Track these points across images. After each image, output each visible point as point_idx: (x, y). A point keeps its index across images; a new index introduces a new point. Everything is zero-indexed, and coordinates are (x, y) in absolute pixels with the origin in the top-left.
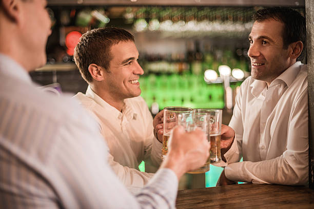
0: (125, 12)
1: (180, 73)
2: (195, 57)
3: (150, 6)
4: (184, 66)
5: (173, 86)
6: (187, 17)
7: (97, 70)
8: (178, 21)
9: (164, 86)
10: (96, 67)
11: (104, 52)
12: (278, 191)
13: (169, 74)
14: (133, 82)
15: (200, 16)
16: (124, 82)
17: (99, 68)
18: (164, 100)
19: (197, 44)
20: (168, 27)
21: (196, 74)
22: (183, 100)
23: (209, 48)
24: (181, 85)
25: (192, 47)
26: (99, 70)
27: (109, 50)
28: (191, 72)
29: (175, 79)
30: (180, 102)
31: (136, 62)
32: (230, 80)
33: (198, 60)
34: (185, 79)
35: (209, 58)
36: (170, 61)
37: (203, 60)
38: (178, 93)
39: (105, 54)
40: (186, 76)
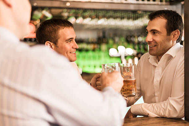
0: (62, 12)
1: (94, 50)
2: (103, 41)
3: (78, 9)
4: (96, 46)
5: (89, 58)
6: (99, 16)
7: (50, 45)
8: (94, 19)
9: (84, 58)
10: (50, 43)
11: (55, 34)
12: (166, 122)
13: (87, 50)
14: (72, 53)
15: (108, 16)
16: (67, 53)
17: (52, 44)
18: (84, 67)
19: (104, 33)
20: (88, 22)
21: (103, 51)
22: (95, 67)
23: (111, 35)
24: (94, 58)
25: (101, 35)
26: (51, 45)
27: (58, 33)
28: (100, 50)
29: (91, 54)
30: (93, 67)
31: (74, 40)
32: (125, 55)
33: (104, 42)
34: (96, 54)
35: (111, 42)
36: (88, 43)
37: (107, 43)
38: (92, 62)
39: (55, 35)
40: (97, 52)
